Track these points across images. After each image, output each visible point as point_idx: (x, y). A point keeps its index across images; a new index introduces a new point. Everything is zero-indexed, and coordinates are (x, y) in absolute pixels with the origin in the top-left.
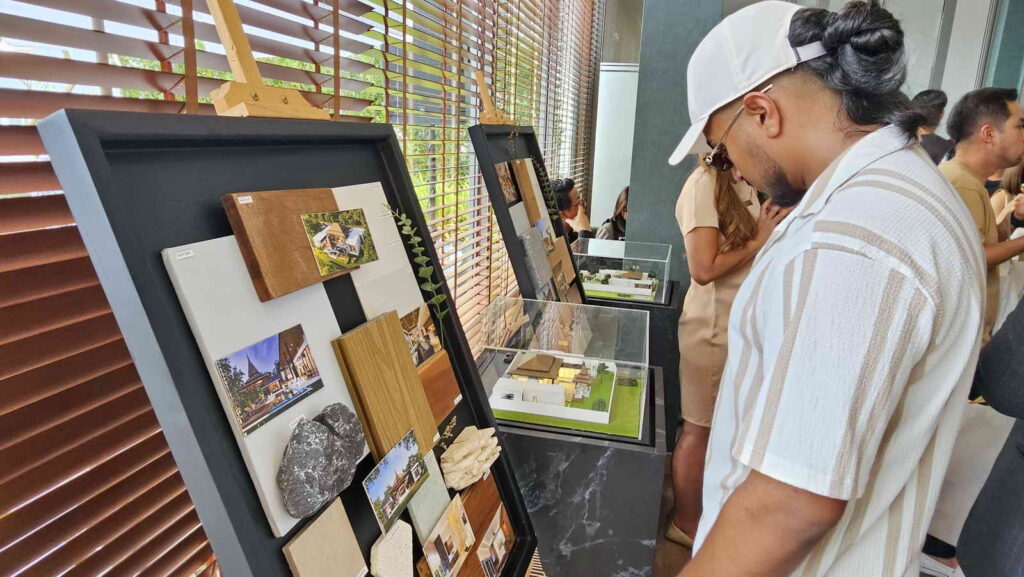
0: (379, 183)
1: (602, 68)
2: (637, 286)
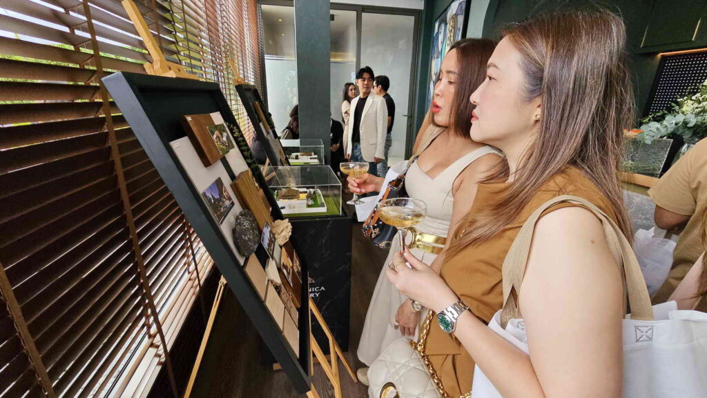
0: (219, 112)
1: (266, 58)
2: (311, 158)
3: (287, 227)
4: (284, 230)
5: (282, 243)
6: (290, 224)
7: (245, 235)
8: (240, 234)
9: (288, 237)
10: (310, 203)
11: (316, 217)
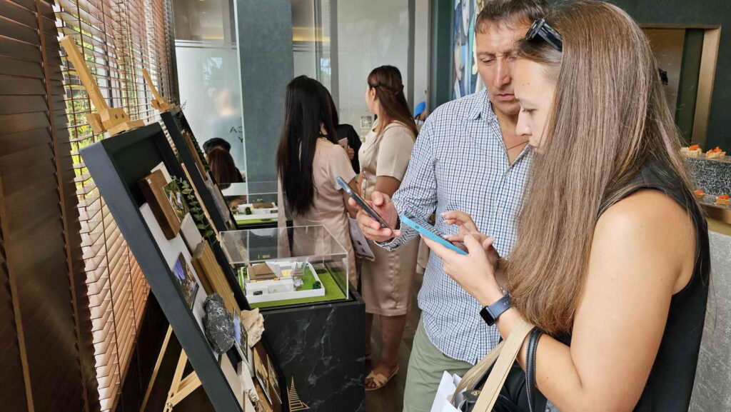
0: (163, 162)
3: (258, 320)
4: (255, 326)
5: (253, 344)
6: (261, 315)
7: (220, 325)
8: (214, 325)
9: (260, 333)
10: (298, 284)
11: (310, 305)
